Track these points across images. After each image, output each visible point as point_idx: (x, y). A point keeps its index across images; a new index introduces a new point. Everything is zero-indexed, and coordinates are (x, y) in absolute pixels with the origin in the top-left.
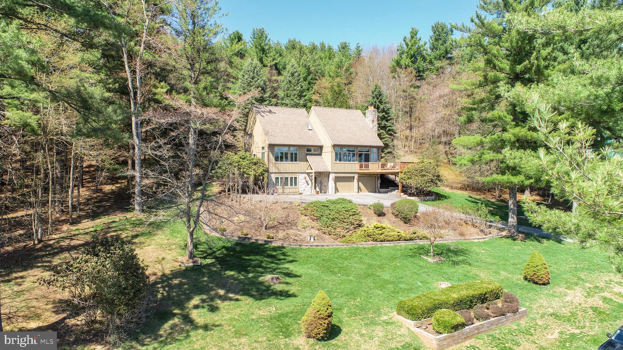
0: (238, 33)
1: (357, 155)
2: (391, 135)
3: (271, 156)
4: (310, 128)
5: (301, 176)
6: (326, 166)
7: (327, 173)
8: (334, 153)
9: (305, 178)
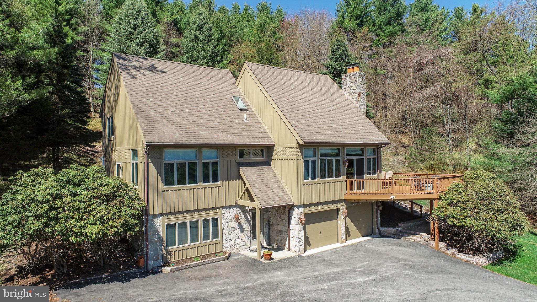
1: (344, 163)
3: (154, 172)
4: (243, 107)
5: (228, 214)
6: (284, 191)
7: (285, 206)
8: (302, 162)
9: (237, 218)
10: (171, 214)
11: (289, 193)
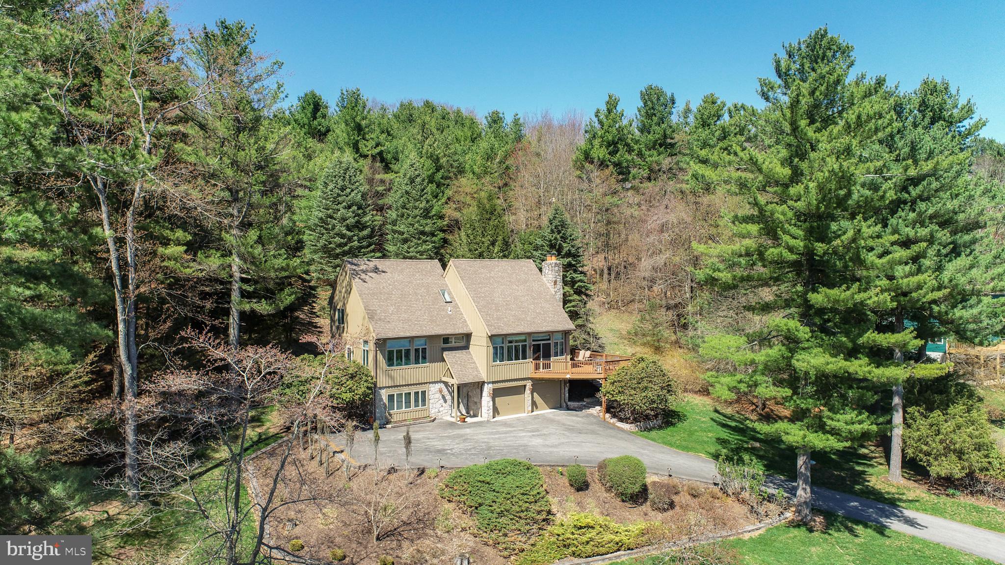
0: (314, 96)
1: (530, 348)
2: (582, 293)
3: (380, 357)
4: (448, 300)
5: (434, 388)
6: (478, 371)
7: (479, 382)
8: (491, 347)
9: (441, 391)
10: (391, 387)
11: (481, 372)
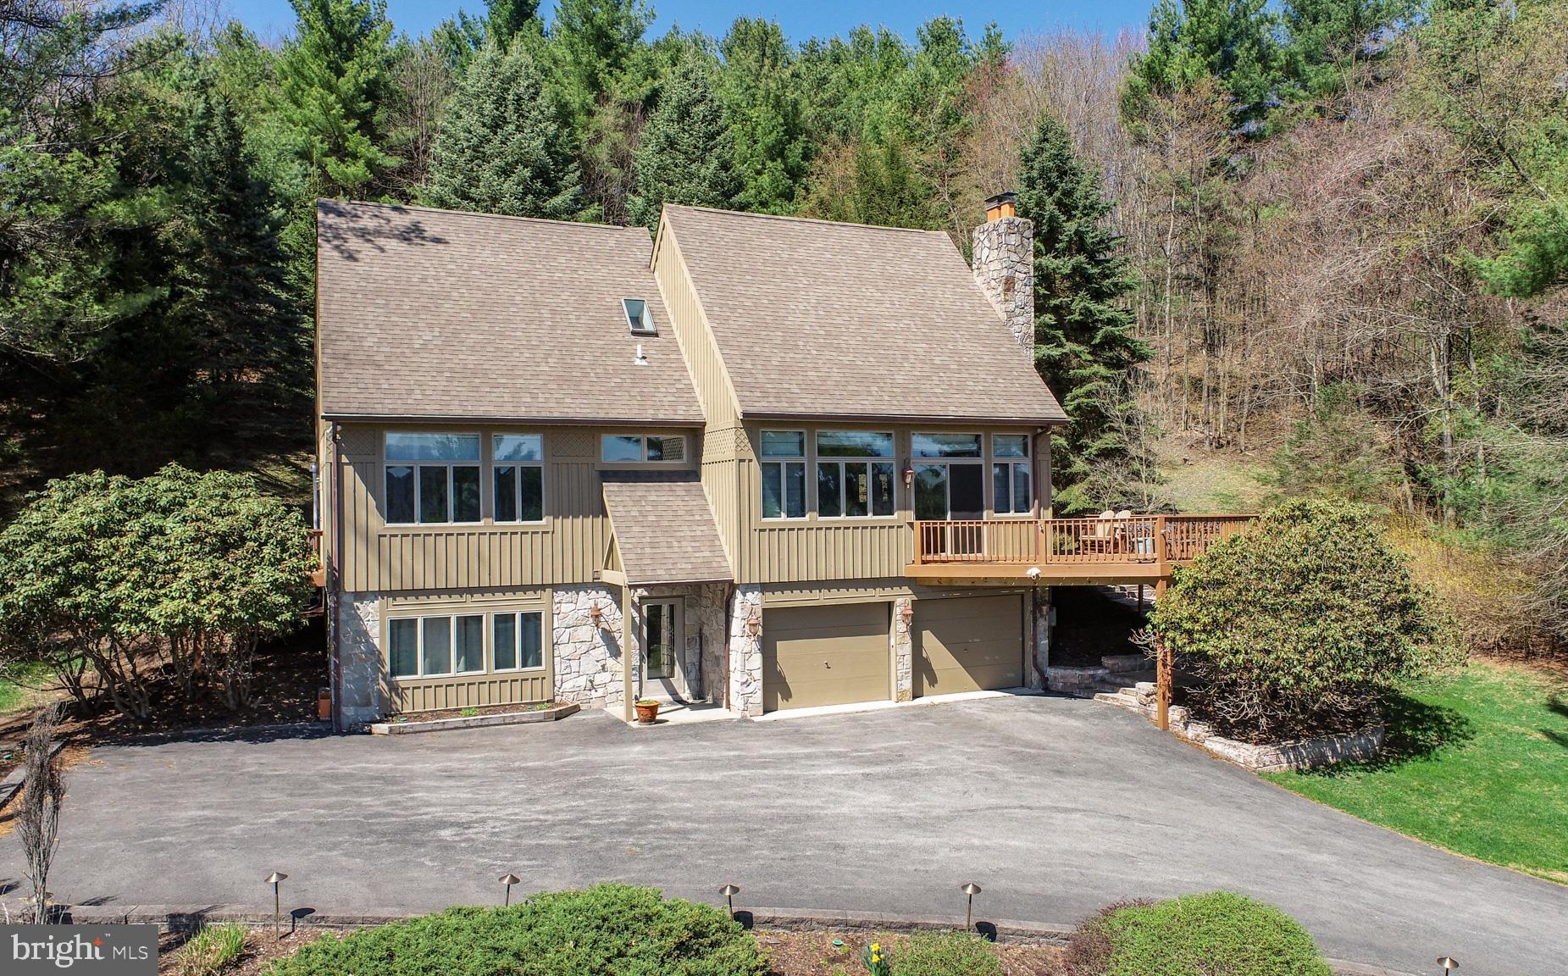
2: (1116, 364)
3: (357, 488)
5: (572, 606)
6: (710, 548)
7: (716, 584)
8: (757, 467)
9: (598, 617)
11: (722, 551)
